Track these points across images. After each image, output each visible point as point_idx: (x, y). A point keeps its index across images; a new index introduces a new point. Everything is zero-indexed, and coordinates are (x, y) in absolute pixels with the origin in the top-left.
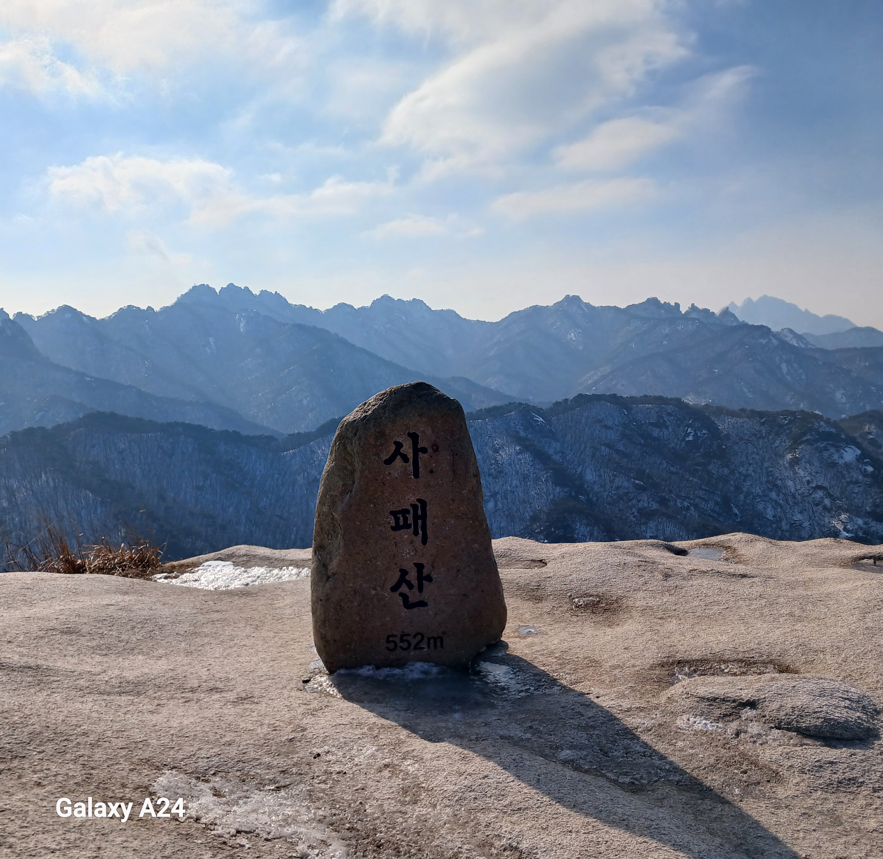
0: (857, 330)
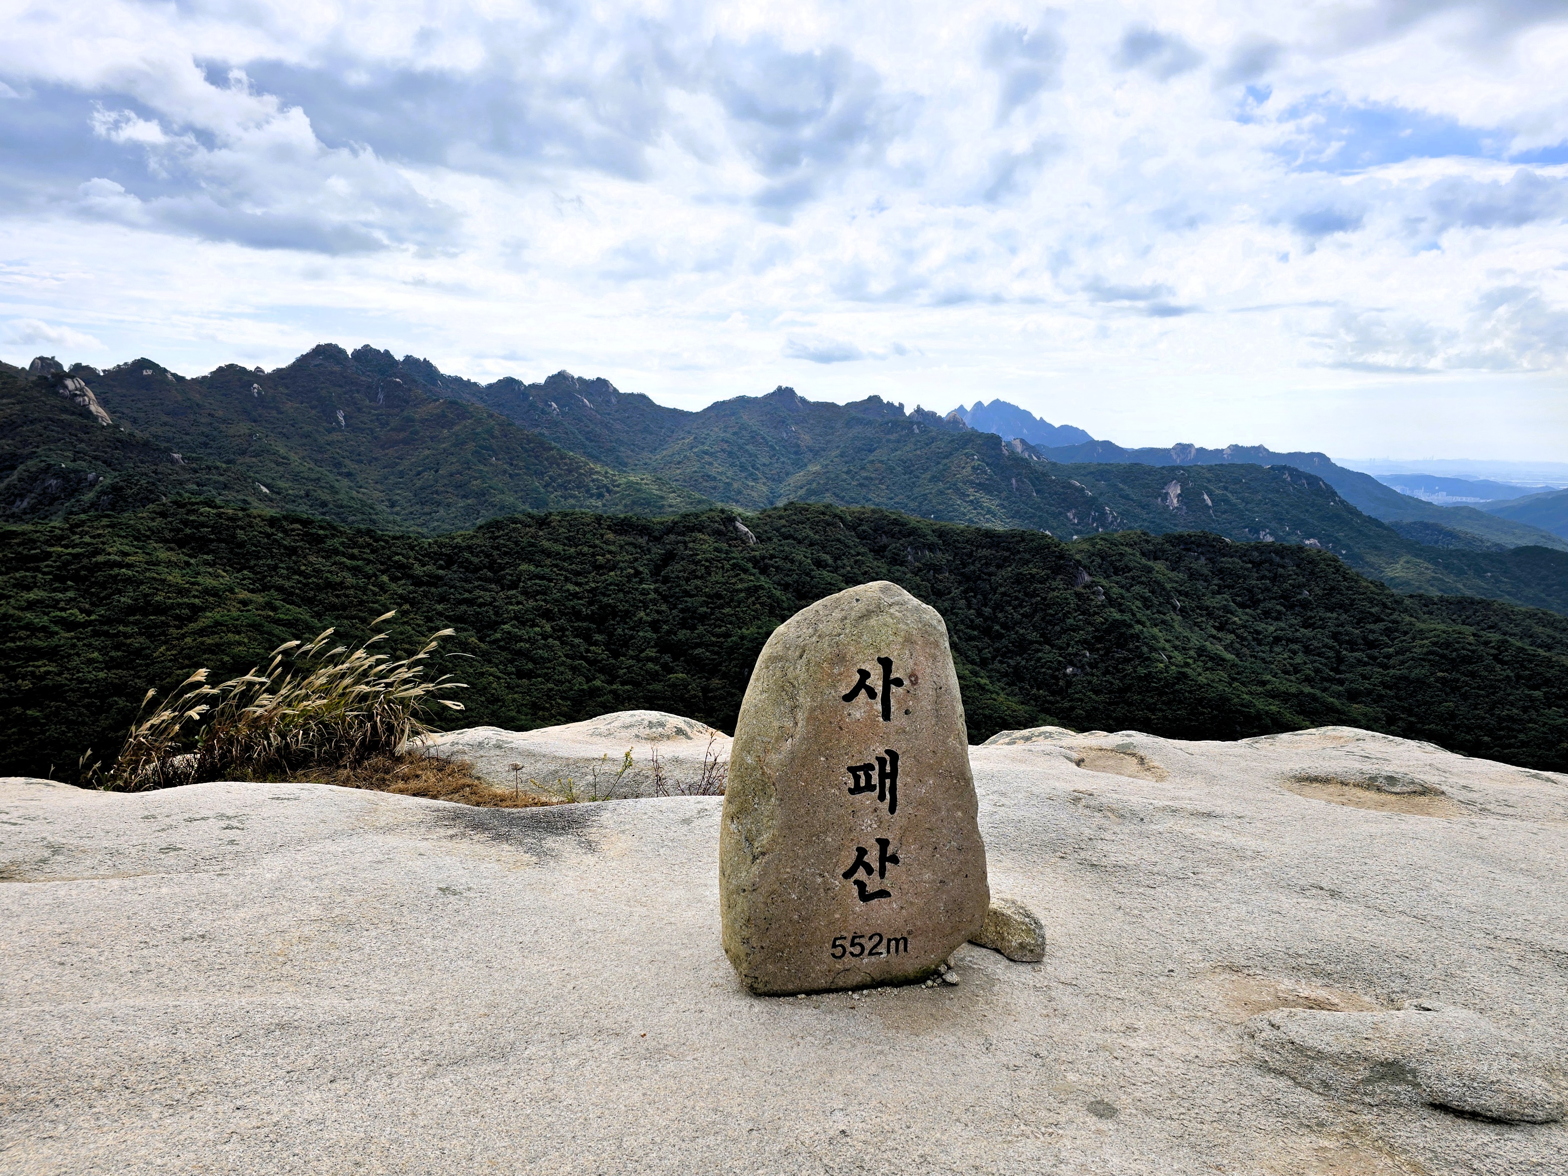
0: (1093, 443)
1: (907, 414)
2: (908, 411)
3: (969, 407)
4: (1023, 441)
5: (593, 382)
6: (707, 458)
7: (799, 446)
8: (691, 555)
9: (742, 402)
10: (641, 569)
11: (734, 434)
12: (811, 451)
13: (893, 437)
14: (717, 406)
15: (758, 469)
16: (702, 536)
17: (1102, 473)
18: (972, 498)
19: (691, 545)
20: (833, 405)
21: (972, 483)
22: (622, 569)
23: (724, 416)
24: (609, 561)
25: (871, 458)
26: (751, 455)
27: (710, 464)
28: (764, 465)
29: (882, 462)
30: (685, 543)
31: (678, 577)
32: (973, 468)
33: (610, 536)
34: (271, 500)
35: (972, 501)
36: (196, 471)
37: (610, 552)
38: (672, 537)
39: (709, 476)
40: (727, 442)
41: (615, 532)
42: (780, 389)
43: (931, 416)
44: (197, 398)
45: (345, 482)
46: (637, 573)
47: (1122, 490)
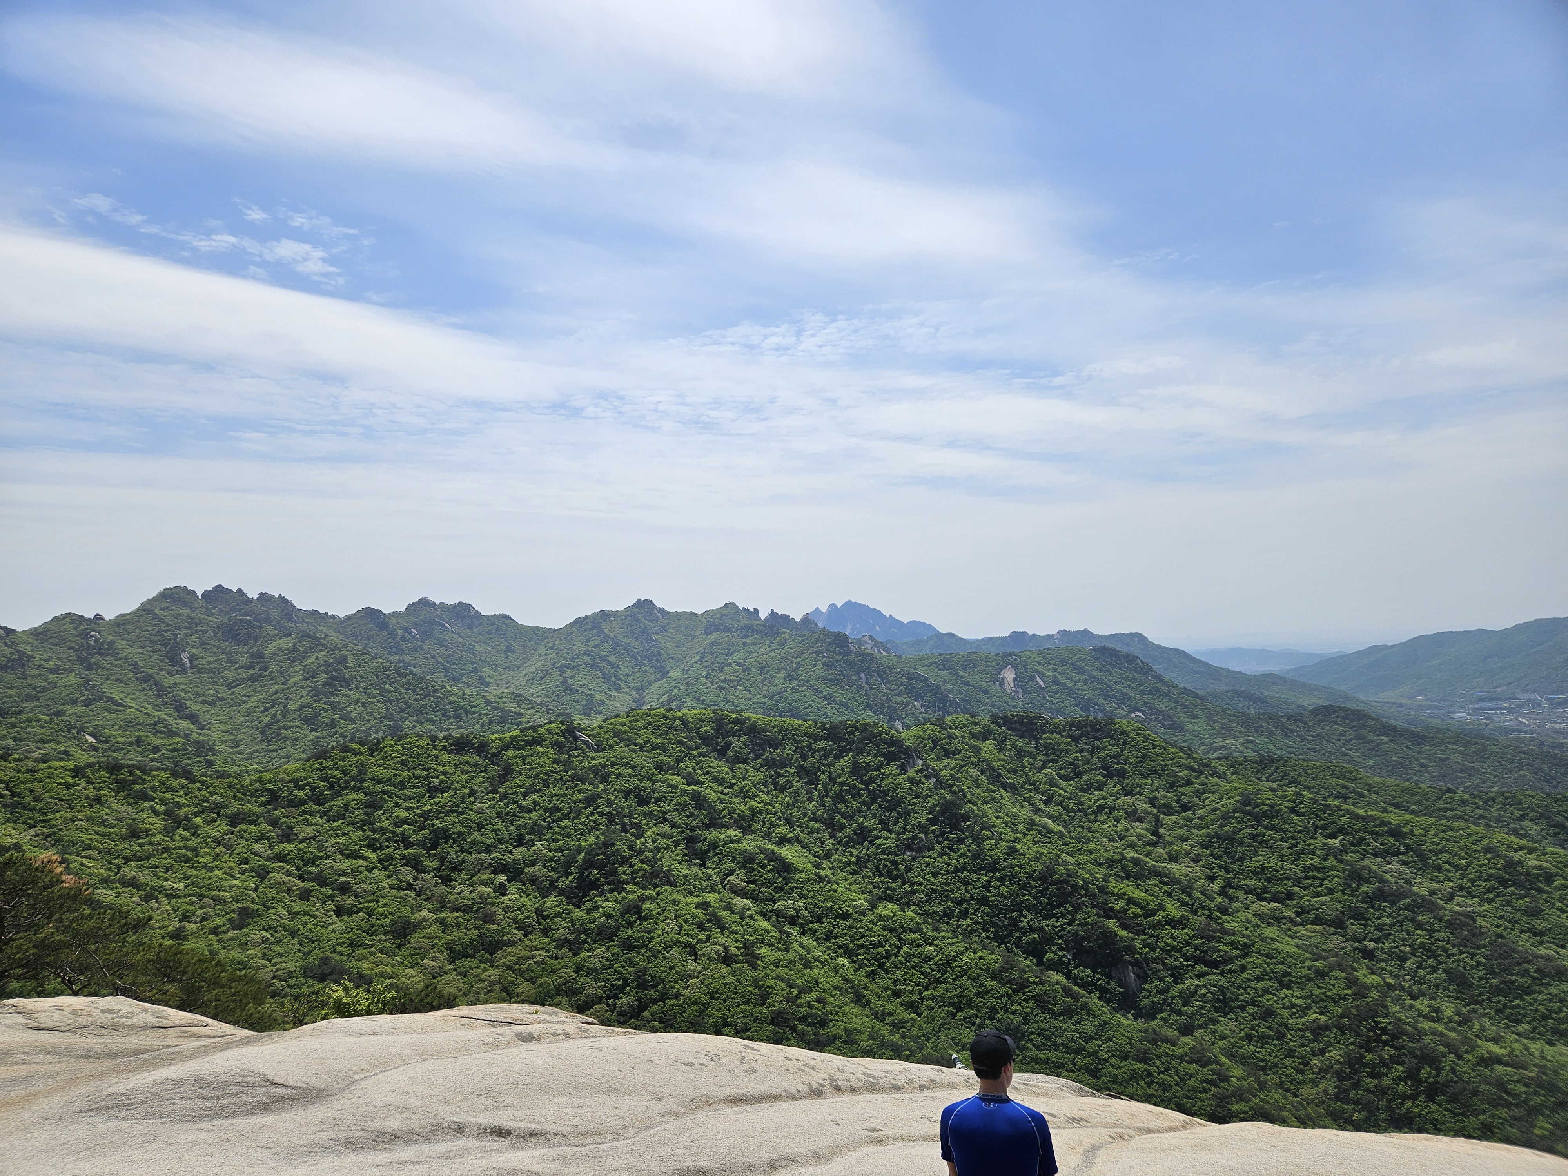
0: (938, 636)
1: (763, 619)
2: (763, 615)
3: (824, 610)
4: (871, 637)
5: (454, 606)
6: (569, 672)
7: (659, 654)
8: (529, 770)
9: (604, 614)
10: (476, 788)
11: (595, 647)
12: (672, 658)
13: (748, 641)
14: (579, 621)
15: (620, 679)
16: (541, 750)
17: (945, 664)
18: (825, 693)
19: (529, 760)
20: (692, 614)
21: (824, 679)
22: (456, 789)
23: (586, 630)
24: (442, 782)
25: (729, 661)
26: (613, 666)
27: (573, 677)
28: (627, 675)
29: (738, 664)
30: (524, 758)
31: (515, 793)
32: (823, 665)
33: (445, 757)
34: (96, 749)
35: (825, 697)
36: (13, 726)
37: (444, 773)
38: (510, 753)
39: (571, 690)
40: (589, 655)
41: (450, 752)
42: (639, 600)
43: (786, 620)
44: (28, 649)
45: (184, 724)
46: (472, 793)
47: (962, 677)
